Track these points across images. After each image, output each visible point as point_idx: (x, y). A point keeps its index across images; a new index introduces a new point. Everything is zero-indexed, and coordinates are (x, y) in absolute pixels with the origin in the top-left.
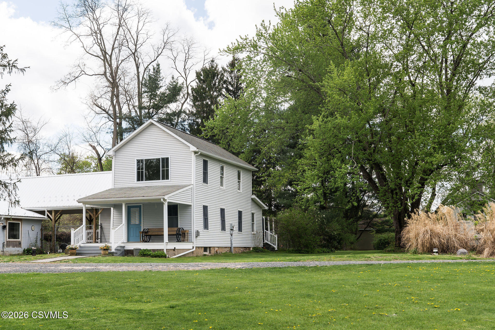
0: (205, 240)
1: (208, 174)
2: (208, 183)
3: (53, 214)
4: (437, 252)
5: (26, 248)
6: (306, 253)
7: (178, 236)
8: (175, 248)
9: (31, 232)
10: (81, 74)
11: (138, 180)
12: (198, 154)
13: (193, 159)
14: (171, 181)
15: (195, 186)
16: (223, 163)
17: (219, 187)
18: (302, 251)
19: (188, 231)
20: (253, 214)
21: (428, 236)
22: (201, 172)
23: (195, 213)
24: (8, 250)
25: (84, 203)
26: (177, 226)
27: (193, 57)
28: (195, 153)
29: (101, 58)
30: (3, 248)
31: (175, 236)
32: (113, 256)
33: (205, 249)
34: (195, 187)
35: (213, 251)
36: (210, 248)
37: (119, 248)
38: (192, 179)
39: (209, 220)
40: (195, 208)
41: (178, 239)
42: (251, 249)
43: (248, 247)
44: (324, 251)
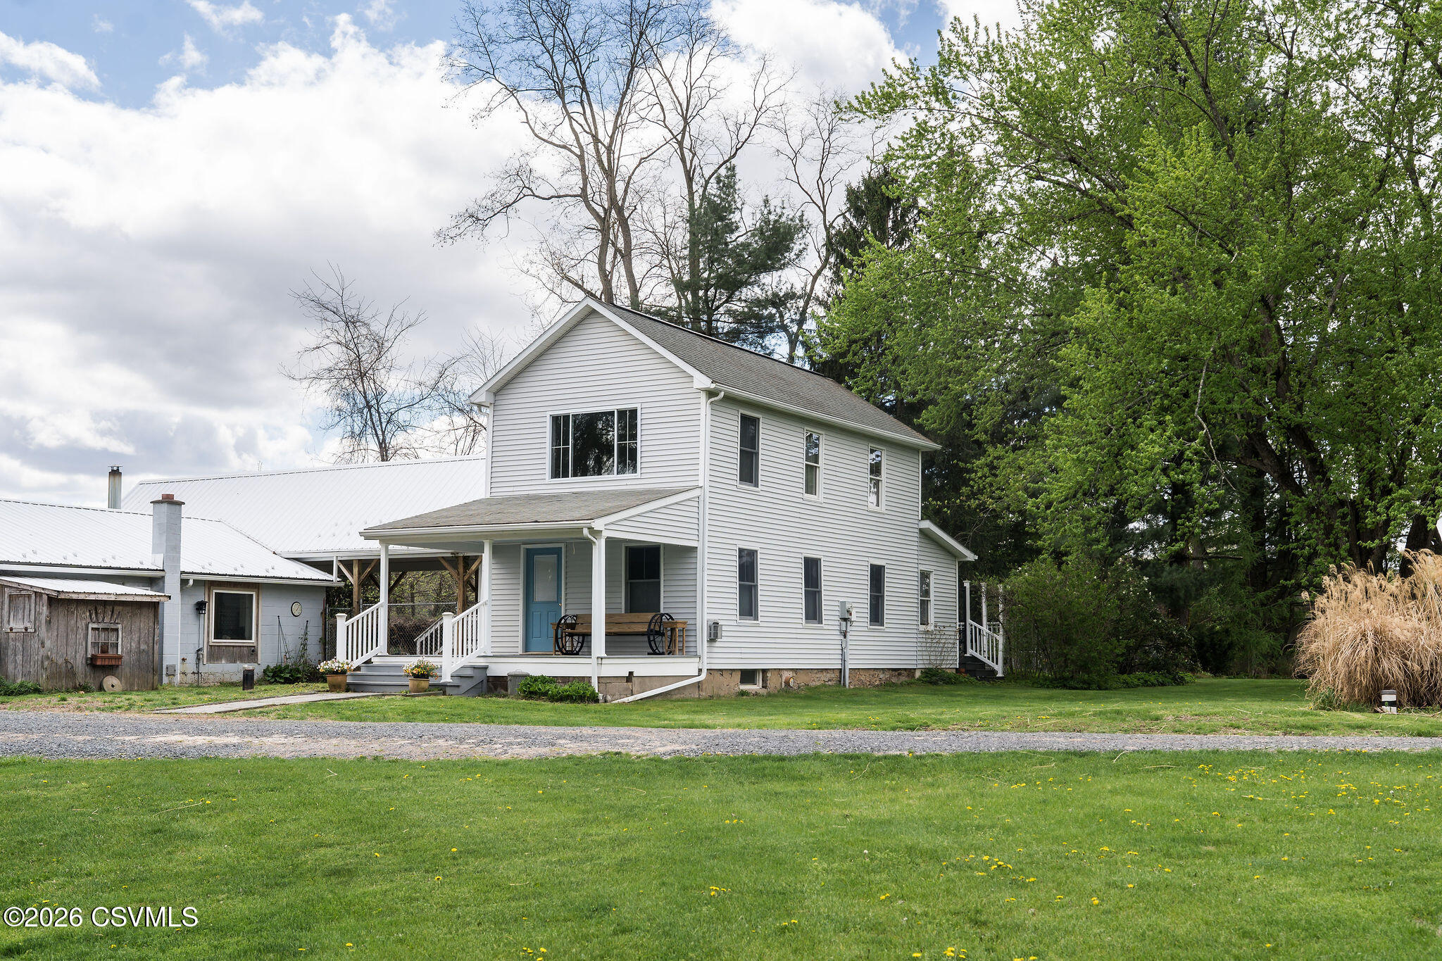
0: (743, 650)
1: (760, 457)
2: (760, 483)
3: (356, 570)
4: (1391, 704)
5: (272, 666)
6: (1082, 688)
7: (652, 638)
8: (631, 673)
9: (287, 620)
10: (521, 195)
11: (555, 474)
12: (722, 400)
13: (703, 412)
14: (644, 476)
15: (707, 492)
16: (813, 427)
17: (801, 496)
18: (1072, 683)
19: (685, 623)
20: (924, 576)
21: (1365, 650)
22: (735, 450)
23: (706, 572)
24: (213, 670)
25: (386, 540)
26: (656, 607)
27: (844, 150)
28: (711, 394)
29: (572, 152)
30: (198, 664)
31: (646, 638)
32: (444, 694)
33: (748, 676)
34: (708, 494)
35: (774, 682)
36: (764, 671)
37: (469, 672)
38: (701, 472)
39: (760, 593)
40: (707, 555)
41: (653, 645)
42: (918, 674)
43: (905, 669)
44: (1146, 681)
